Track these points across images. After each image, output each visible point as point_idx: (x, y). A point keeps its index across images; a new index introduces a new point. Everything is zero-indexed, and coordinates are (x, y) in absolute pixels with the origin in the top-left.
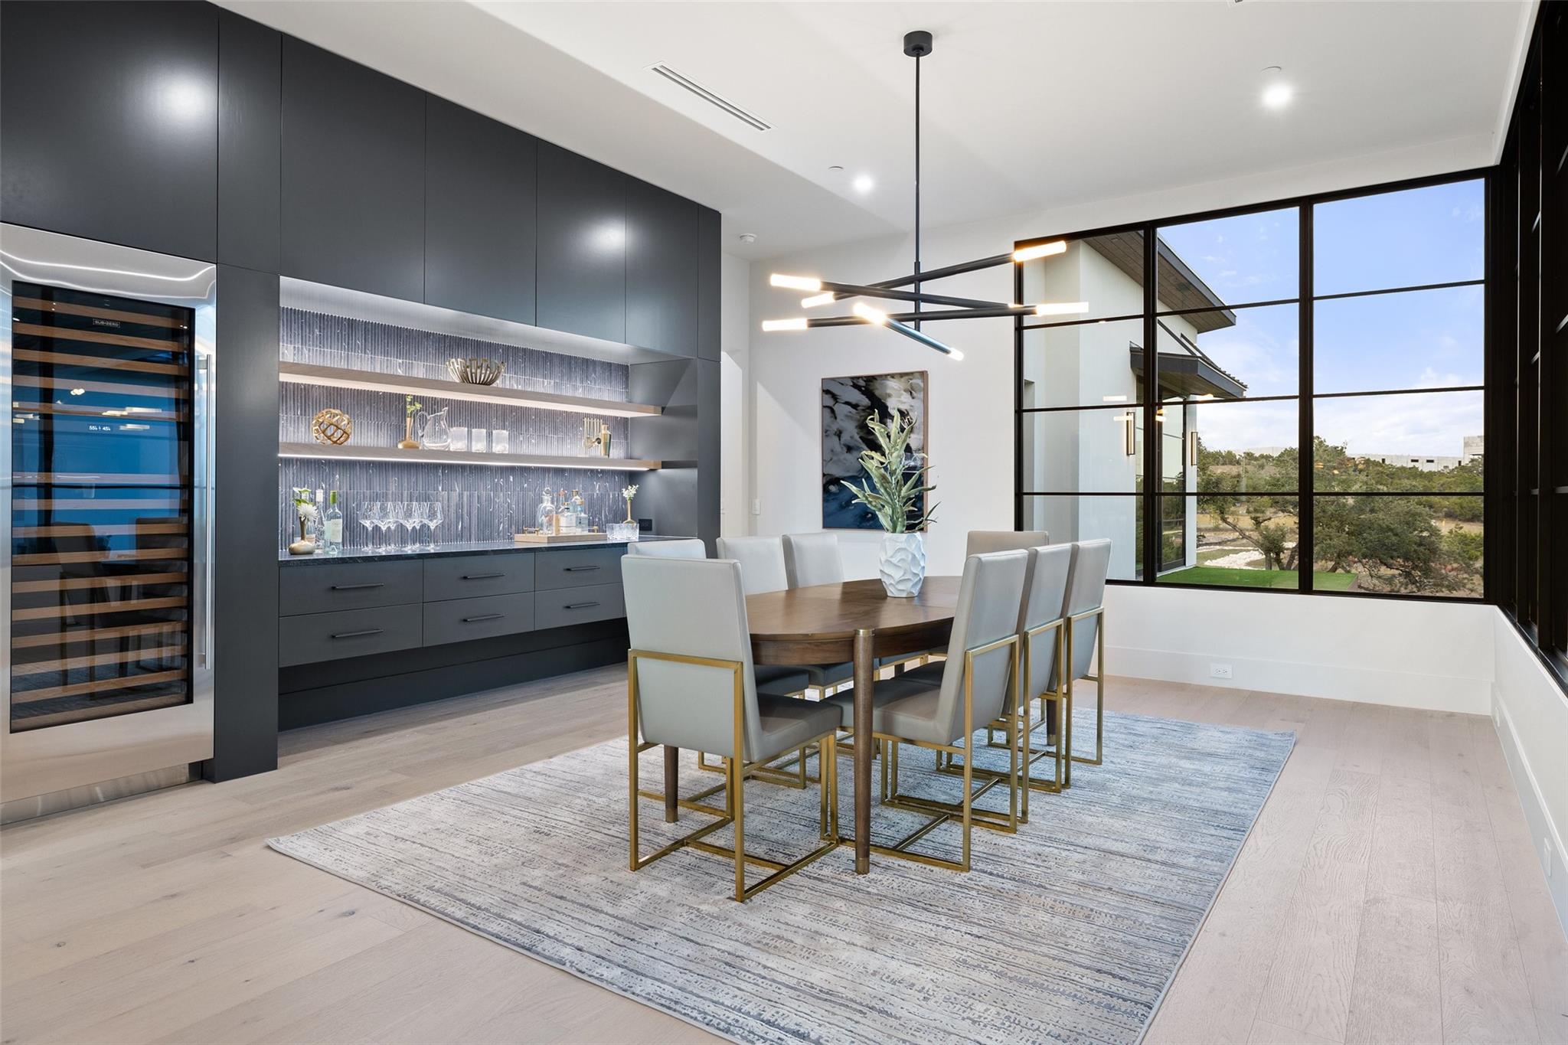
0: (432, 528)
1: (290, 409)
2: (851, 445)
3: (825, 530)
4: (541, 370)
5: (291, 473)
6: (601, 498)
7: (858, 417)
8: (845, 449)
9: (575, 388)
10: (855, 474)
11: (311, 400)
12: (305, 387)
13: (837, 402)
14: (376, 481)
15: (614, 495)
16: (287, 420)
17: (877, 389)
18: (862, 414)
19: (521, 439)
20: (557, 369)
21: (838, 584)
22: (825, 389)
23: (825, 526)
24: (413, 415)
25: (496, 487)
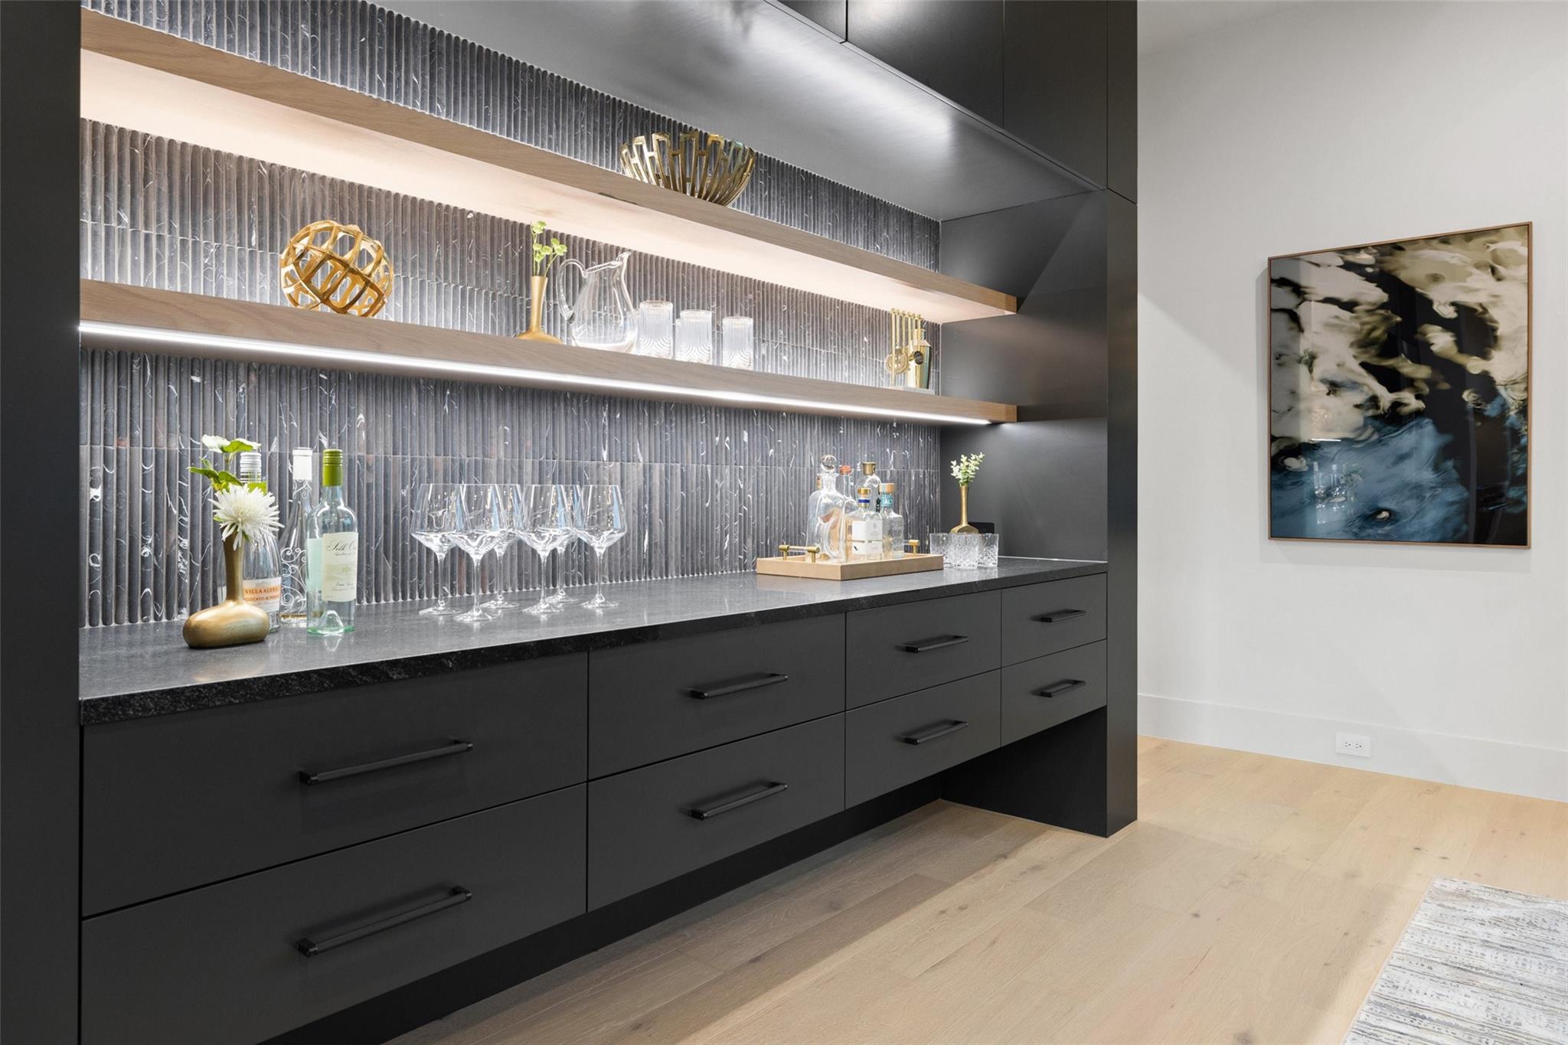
0: (599, 551)
1: (229, 229)
2: (1338, 379)
3: (1274, 544)
4: (798, 210)
5: (232, 404)
6: (899, 481)
7: (1357, 326)
8: (1324, 388)
10: (1350, 436)
11: (288, 210)
12: (271, 176)
13: (1304, 300)
14: (459, 432)
15: (917, 475)
16: (218, 255)
17: (1404, 267)
18: (1367, 319)
19: (764, 351)
22: (1276, 276)
23: (1274, 535)
24: (550, 269)
25: (715, 455)
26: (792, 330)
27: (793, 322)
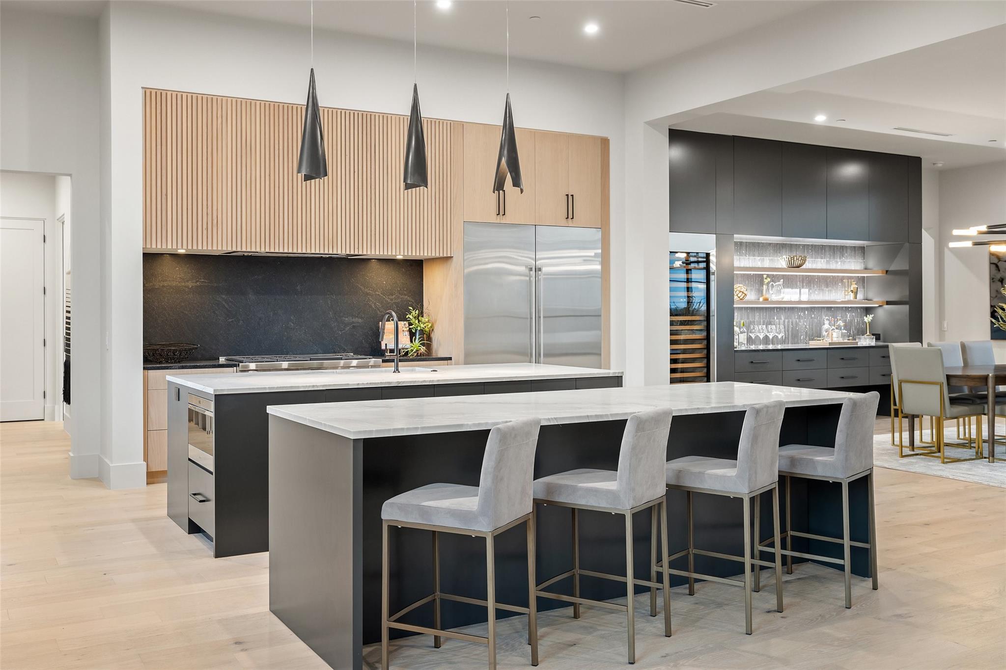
3: (992, 341)
6: (851, 322)
9: (837, 262)
15: (857, 320)
19: (811, 291)
20: (828, 253)
21: (992, 365)
22: (991, 262)
23: (992, 339)
24: (767, 284)
25: (799, 318)
26: (819, 285)
27: (819, 283)
